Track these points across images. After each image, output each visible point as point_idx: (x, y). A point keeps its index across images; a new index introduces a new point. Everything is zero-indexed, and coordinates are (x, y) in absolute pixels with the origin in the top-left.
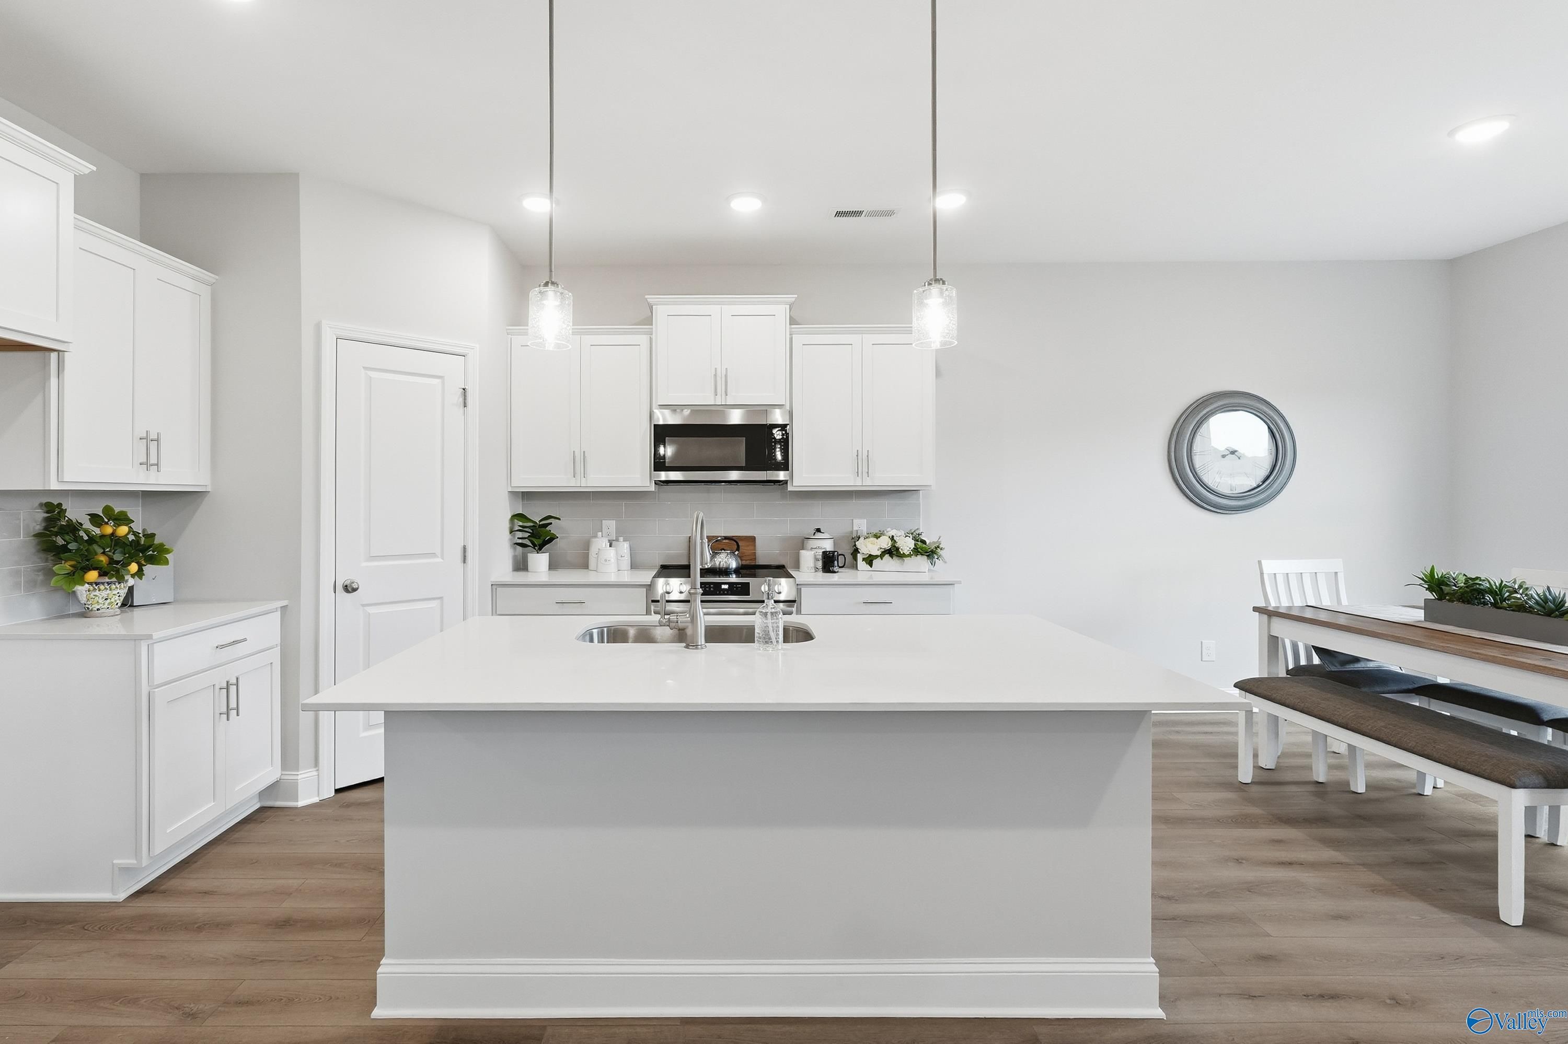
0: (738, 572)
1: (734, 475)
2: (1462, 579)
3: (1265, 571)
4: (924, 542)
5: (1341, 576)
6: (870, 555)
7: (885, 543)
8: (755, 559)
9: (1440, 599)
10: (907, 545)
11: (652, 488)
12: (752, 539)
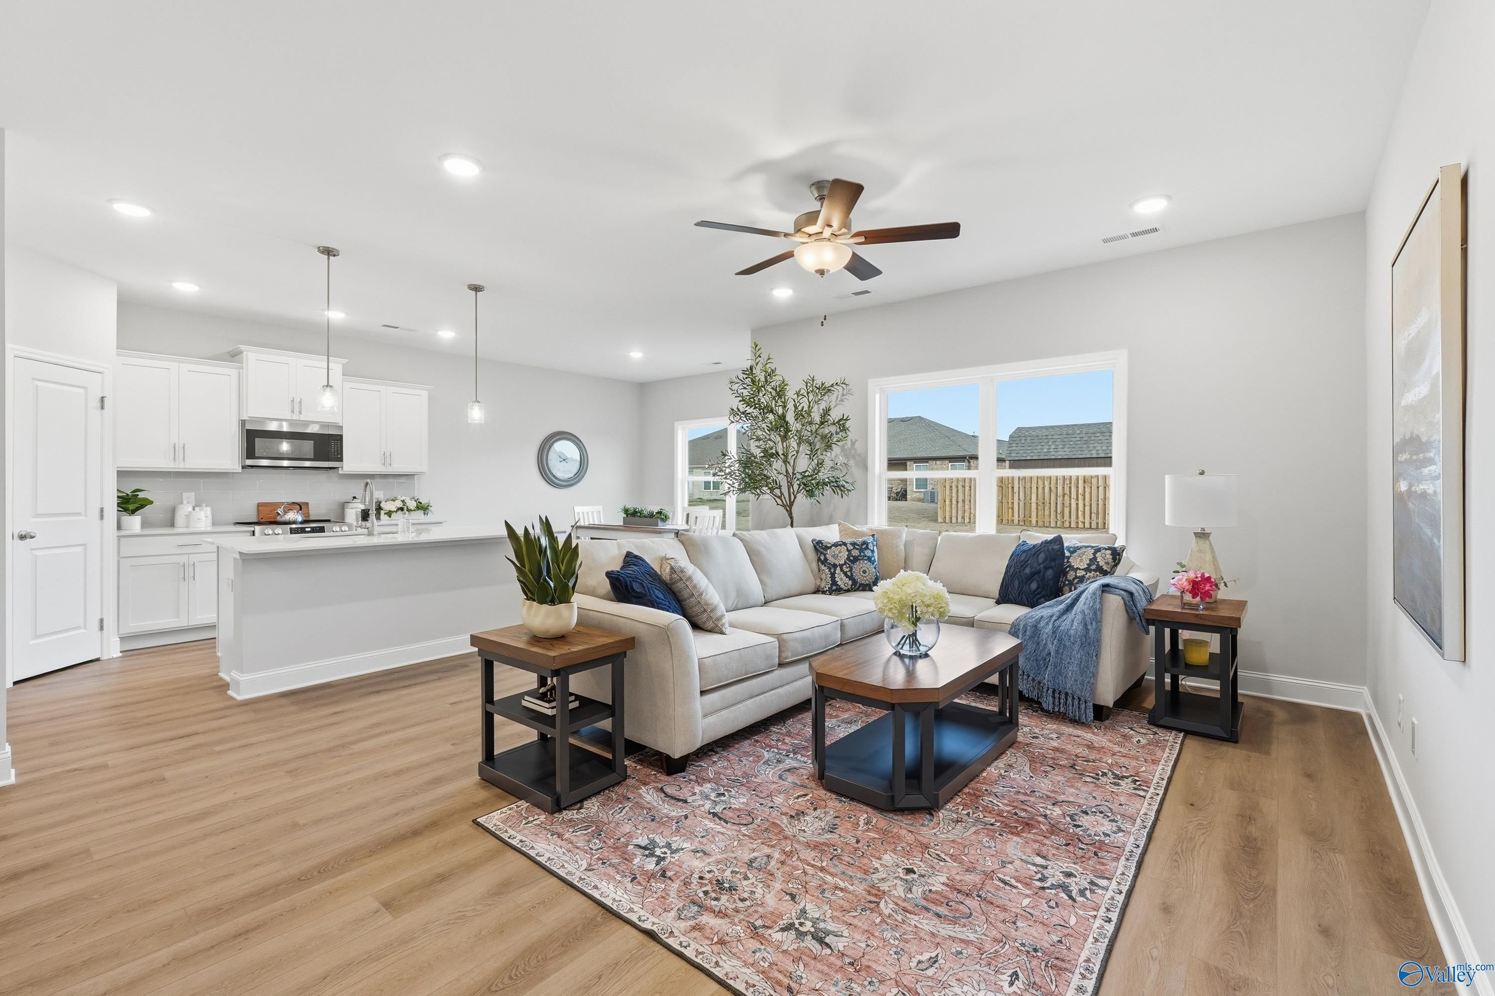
0: (301, 523)
1: (307, 464)
2: (632, 509)
3: (576, 511)
4: (421, 503)
5: (601, 512)
6: (390, 511)
7: (399, 504)
8: (309, 516)
9: (627, 516)
10: (412, 505)
11: (240, 470)
12: (307, 504)
